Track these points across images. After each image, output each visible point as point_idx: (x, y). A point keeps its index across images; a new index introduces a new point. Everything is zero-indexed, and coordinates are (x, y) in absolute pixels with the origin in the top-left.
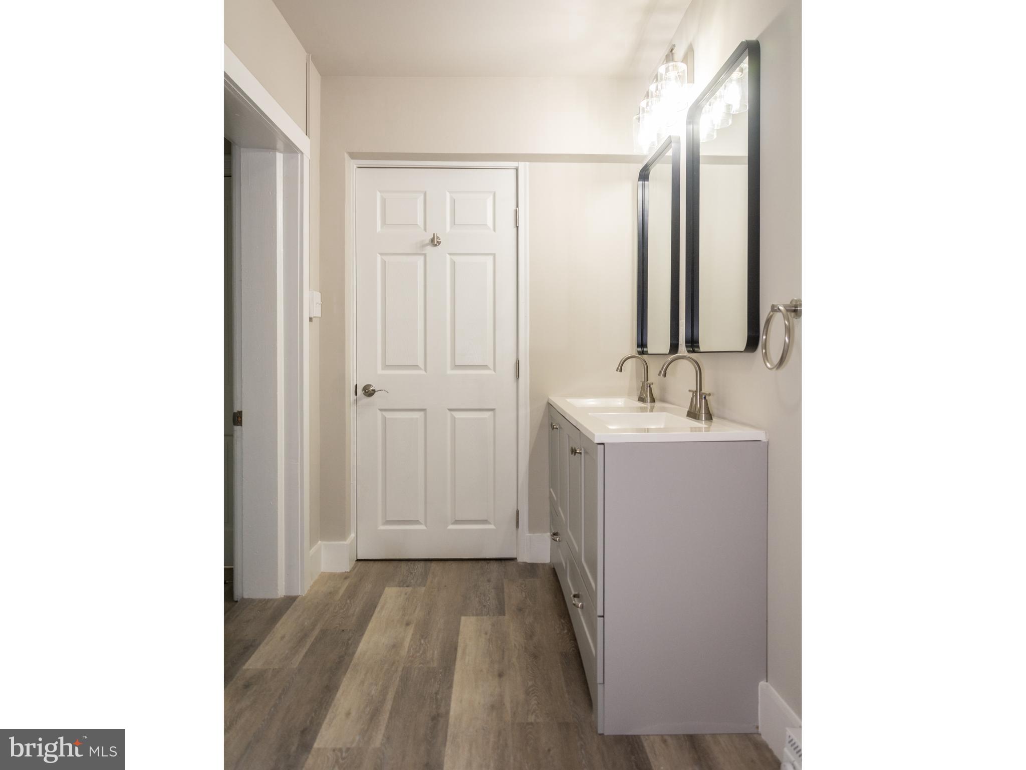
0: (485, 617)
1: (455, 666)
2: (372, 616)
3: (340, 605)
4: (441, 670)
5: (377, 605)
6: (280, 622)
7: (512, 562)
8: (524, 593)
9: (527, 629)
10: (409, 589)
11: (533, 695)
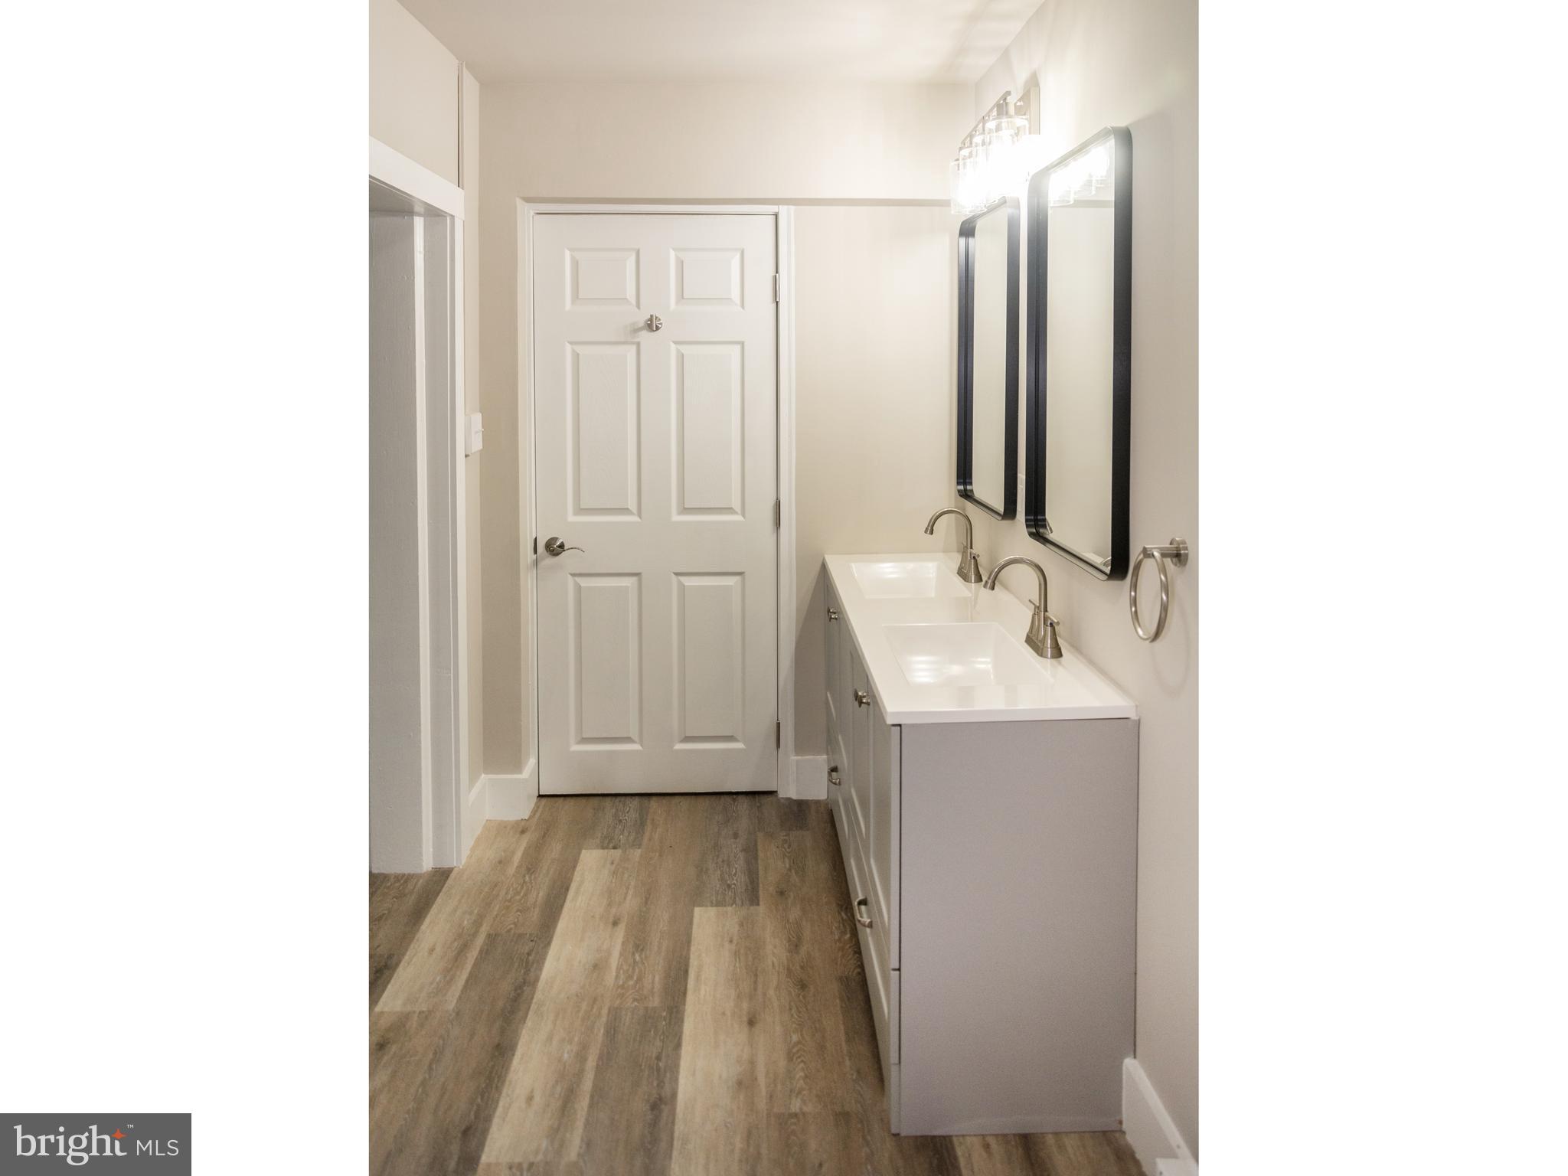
0: (729, 909)
1: (684, 1005)
2: (562, 906)
3: (515, 886)
4: (665, 1014)
5: (570, 885)
6: (427, 921)
7: (770, 798)
8: (787, 860)
9: (792, 932)
10: (618, 853)
11: (799, 1060)
